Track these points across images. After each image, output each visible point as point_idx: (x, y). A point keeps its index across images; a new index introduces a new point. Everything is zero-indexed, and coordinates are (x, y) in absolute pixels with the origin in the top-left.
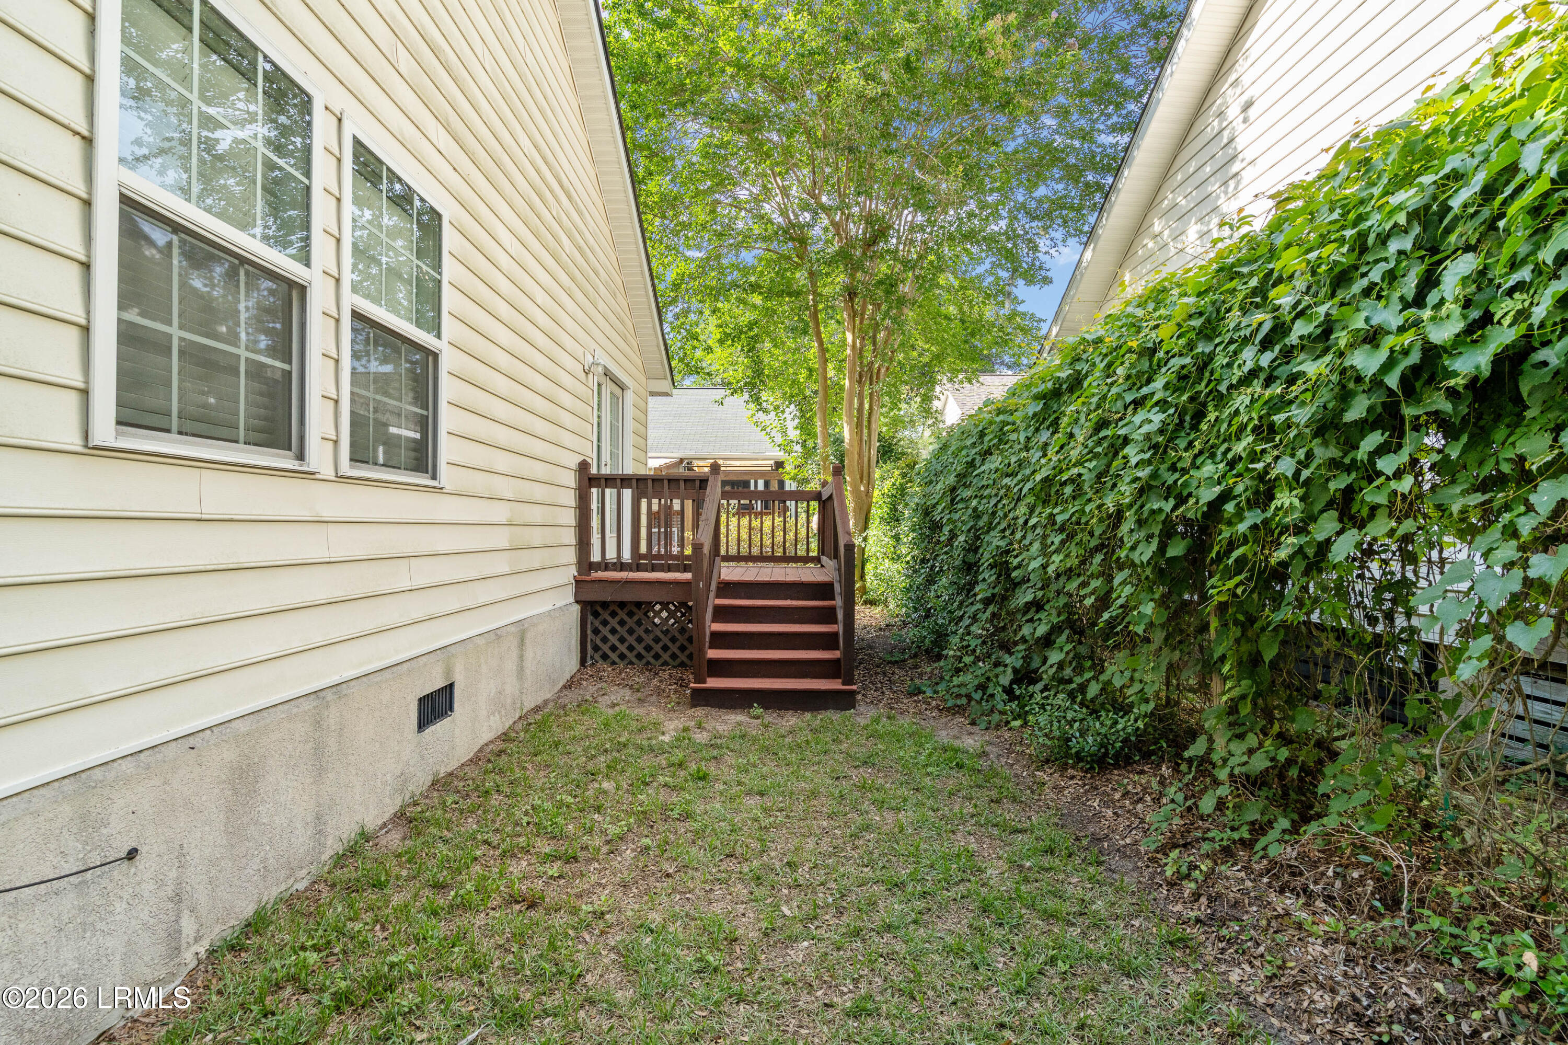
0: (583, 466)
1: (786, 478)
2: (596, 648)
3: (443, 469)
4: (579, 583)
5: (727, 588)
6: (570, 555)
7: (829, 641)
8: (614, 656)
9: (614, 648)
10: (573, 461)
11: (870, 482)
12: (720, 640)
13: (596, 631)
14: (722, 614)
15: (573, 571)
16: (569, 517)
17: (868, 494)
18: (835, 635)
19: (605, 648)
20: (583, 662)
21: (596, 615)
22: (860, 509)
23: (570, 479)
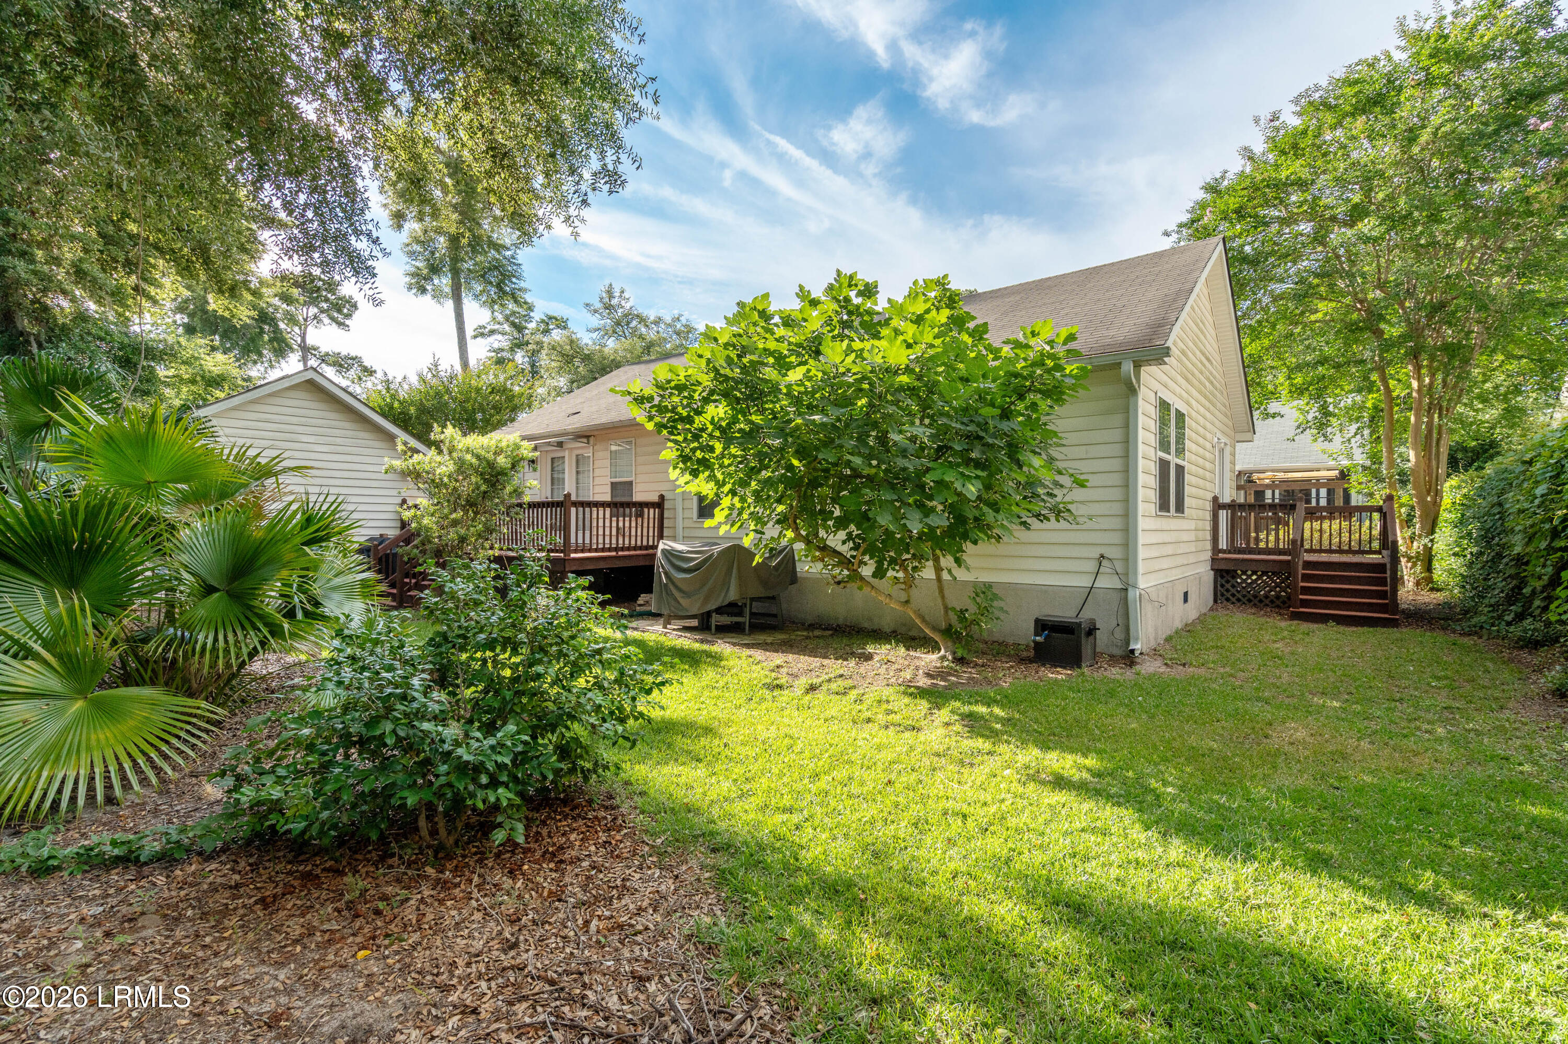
0: (1215, 499)
1: (1353, 492)
2: (1222, 595)
3: (1186, 510)
4: (1213, 560)
5: (1308, 565)
6: (1208, 546)
7: (1383, 595)
8: (1234, 600)
9: (1233, 595)
10: (1210, 496)
11: (1438, 494)
12: (1305, 590)
13: (1222, 586)
14: (1306, 578)
15: (1209, 554)
16: (1208, 526)
17: (1436, 504)
18: (1386, 592)
19: (1228, 595)
20: (1215, 601)
21: (1222, 577)
22: (1427, 515)
23: (1209, 506)
